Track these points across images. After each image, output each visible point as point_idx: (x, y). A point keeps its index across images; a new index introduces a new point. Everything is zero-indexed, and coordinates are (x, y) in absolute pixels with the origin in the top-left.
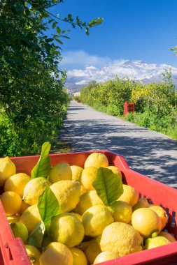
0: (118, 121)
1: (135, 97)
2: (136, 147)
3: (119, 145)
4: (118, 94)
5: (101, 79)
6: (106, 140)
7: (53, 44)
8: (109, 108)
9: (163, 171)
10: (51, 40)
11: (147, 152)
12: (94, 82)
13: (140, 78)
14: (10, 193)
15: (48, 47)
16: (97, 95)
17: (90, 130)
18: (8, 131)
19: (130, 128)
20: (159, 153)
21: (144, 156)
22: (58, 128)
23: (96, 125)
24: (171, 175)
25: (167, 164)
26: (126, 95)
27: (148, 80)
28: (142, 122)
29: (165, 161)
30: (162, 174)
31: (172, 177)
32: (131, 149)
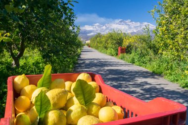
0: (115, 59)
1: (126, 43)
2: (125, 76)
3: (114, 75)
4: (115, 42)
5: (104, 32)
6: (105, 71)
7: (68, 7)
8: (109, 51)
9: (142, 92)
10: (66, 4)
11: (132, 79)
12: (99, 34)
13: (129, 32)
14: (23, 97)
15: (65, 9)
16: (101, 42)
17: (96, 65)
18: (41, 65)
19: (122, 63)
20: (140, 80)
21: (130, 82)
22: (74, 63)
23: (100, 62)
24: (147, 94)
25: (145, 87)
26: (120, 42)
27: (135, 33)
28: (130, 60)
29: (143, 85)
30: (141, 93)
31: (148, 96)
32: (121, 77)
